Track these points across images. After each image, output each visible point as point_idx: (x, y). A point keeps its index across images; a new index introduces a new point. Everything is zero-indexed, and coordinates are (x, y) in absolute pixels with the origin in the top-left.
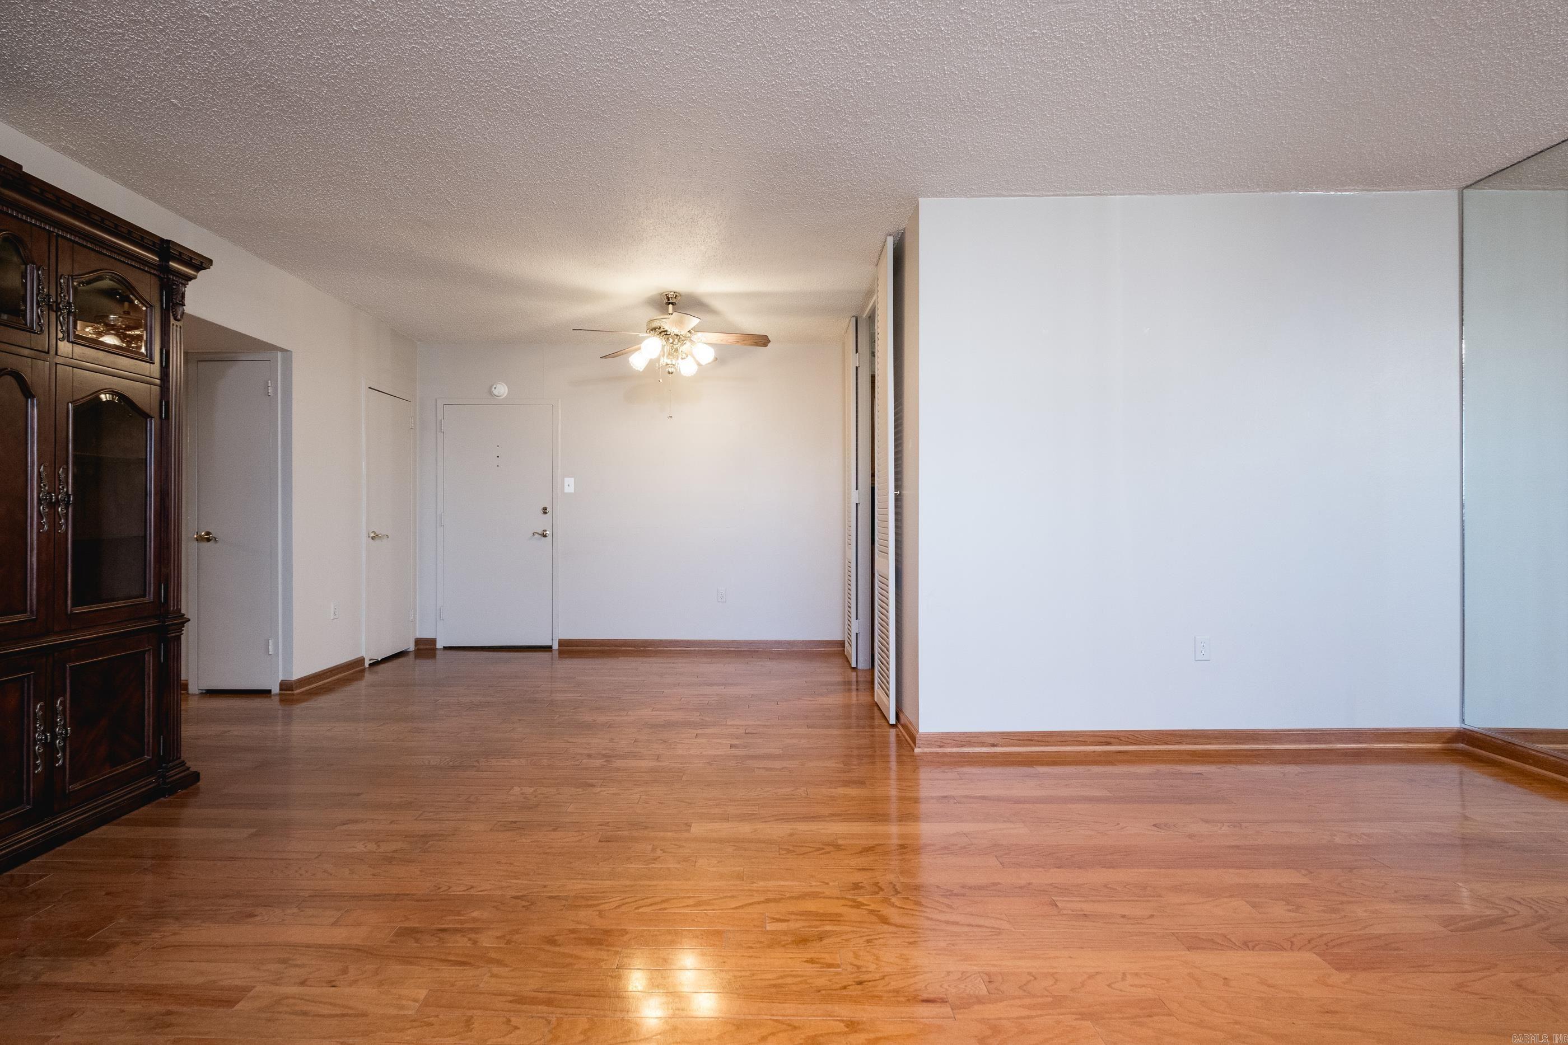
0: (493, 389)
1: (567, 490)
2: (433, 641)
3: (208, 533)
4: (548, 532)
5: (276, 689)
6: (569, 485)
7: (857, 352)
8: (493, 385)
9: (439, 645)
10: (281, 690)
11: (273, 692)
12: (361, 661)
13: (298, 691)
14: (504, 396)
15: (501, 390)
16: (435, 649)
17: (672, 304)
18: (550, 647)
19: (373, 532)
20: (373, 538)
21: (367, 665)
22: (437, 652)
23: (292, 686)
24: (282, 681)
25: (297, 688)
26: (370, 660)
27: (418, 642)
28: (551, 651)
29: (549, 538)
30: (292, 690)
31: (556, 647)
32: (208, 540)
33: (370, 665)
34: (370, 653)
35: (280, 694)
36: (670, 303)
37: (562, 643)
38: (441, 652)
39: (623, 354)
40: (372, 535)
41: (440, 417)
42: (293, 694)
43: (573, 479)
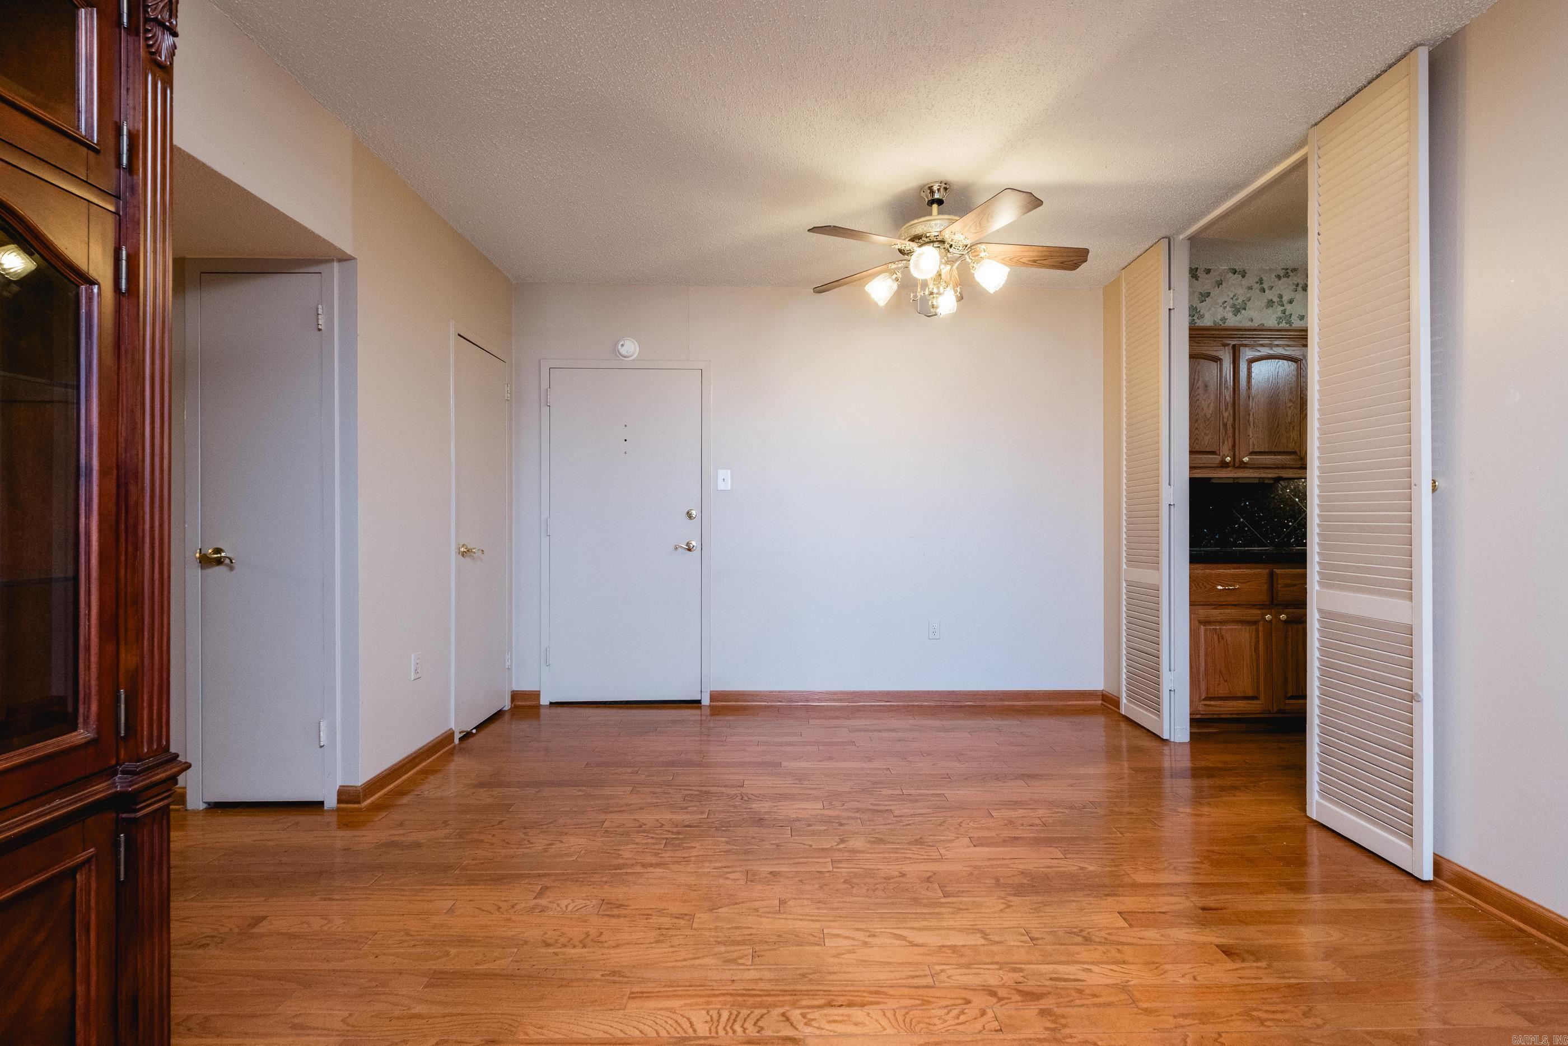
0: (620, 347)
1: (721, 486)
2: (536, 695)
3: (218, 551)
4: (694, 543)
5: (331, 802)
6: (724, 480)
7: (1170, 289)
8: (618, 342)
9: (544, 701)
10: (339, 801)
11: (326, 806)
12: (449, 736)
13: (368, 802)
14: (633, 358)
15: (630, 348)
16: (538, 706)
17: (940, 202)
18: (699, 702)
19: (463, 546)
20: (463, 554)
21: (457, 741)
22: (542, 711)
23: (359, 796)
24: (341, 786)
25: (366, 796)
26: (460, 733)
27: (515, 696)
28: (700, 708)
29: (696, 553)
30: (359, 802)
31: (706, 701)
32: (219, 562)
33: (460, 739)
34: (459, 722)
35: (338, 810)
36: (932, 202)
37: (715, 696)
38: (548, 711)
39: (859, 279)
40: (462, 549)
41: (545, 385)
42: (360, 810)
43: (729, 471)
